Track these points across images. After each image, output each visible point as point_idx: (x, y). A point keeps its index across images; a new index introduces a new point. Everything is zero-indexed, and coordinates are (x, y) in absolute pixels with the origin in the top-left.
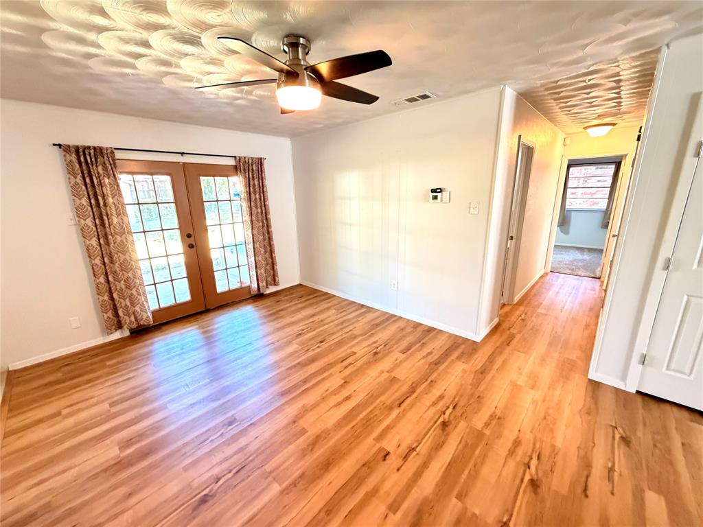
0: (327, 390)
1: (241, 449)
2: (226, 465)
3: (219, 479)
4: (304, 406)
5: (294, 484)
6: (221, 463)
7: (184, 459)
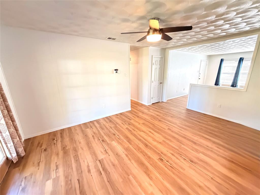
0: (146, 135)
1: (172, 154)
2: (180, 158)
3: (184, 159)
4: (153, 141)
5: (181, 143)
6: (179, 160)
7: (180, 172)
